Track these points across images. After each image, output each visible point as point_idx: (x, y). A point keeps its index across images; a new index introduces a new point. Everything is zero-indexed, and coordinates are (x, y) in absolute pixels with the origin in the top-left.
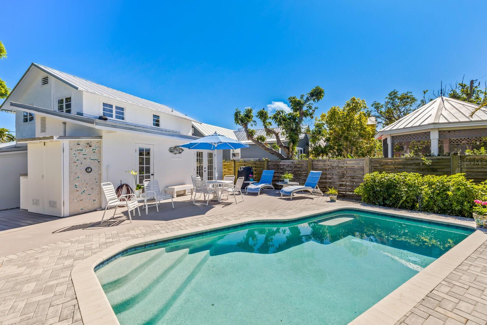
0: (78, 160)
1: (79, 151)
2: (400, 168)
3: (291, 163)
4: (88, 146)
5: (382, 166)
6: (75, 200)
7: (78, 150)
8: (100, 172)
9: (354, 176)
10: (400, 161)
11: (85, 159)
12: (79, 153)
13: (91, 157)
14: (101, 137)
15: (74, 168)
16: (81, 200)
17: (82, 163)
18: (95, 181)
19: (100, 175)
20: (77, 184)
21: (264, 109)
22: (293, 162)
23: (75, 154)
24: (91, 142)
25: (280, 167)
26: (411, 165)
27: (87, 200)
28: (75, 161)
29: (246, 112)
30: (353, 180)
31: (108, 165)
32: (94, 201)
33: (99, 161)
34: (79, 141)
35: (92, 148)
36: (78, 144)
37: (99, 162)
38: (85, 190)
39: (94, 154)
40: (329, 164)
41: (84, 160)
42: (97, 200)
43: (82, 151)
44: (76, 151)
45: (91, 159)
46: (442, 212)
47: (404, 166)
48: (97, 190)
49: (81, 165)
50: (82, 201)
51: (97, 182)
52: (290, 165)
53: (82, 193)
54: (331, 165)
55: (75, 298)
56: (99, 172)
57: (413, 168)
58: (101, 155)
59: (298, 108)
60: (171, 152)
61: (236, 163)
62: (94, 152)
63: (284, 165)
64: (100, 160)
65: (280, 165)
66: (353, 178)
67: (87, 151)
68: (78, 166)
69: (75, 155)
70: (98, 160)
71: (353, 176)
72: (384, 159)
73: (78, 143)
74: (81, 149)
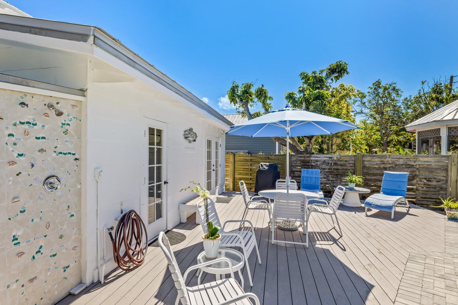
0: (21, 155)
1: (26, 126)
3: (328, 159)
4: (52, 113)
6: (14, 286)
7: (23, 123)
8: (79, 186)
9: (431, 178)
11: (41, 150)
12: (26, 133)
13: (59, 146)
14: (82, 92)
15: (11, 183)
16: (31, 280)
17: (33, 166)
18: (67, 212)
19: (79, 194)
20: (19, 233)
21: (263, 86)
22: (330, 158)
23: (13, 135)
24: (58, 103)
25: (310, 163)
27: (49, 273)
28: (11, 159)
29: (244, 87)
30: (430, 183)
31: (97, 168)
32: (65, 271)
33: (77, 156)
34: (25, 94)
35: (62, 119)
36: (23, 104)
37: (76, 159)
38: (41, 247)
39: (67, 138)
40: (390, 161)
41: (39, 154)
42: (71, 266)
43: (35, 127)
44: (15, 125)
45: (58, 150)
48: (73, 237)
49: (32, 171)
50: (35, 281)
51: (72, 215)
52: (327, 161)
53: (34, 257)
54: (393, 162)
56: (76, 186)
58: (81, 141)
59: (319, 86)
60: (186, 138)
61: (236, 157)
62: (66, 132)
63: (317, 161)
64: (80, 155)
65: (310, 161)
66: (429, 181)
67: (46, 127)
68: (24, 173)
69: (13, 139)
70: (74, 154)
71: (429, 178)
73: (22, 100)
74: (31, 121)
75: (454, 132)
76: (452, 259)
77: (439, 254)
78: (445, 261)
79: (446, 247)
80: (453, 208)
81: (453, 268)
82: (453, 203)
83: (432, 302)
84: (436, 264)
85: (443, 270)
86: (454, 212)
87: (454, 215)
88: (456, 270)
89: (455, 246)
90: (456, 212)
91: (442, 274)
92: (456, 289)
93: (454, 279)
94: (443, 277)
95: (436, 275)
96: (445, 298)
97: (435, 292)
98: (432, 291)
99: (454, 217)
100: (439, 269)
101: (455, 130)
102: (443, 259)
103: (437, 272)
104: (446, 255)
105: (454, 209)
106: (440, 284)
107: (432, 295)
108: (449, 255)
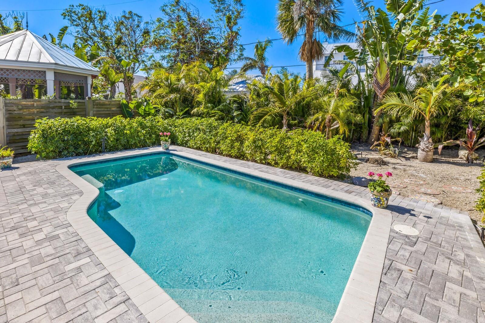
2: (42, 112)
5: (20, 109)
10: (43, 104)
26: (53, 108)
46: (127, 148)
47: (47, 110)
55: (382, 282)
57: (56, 111)
72: (24, 100)
75: (6, 74)
76: (17, 207)
77: (3, 208)
78: (11, 213)
79: (7, 198)
80: (6, 156)
81: (21, 215)
82: (5, 151)
83: (11, 258)
84: (2, 219)
85: (12, 222)
86: (7, 161)
87: (7, 164)
88: (24, 216)
89: (16, 194)
90: (9, 160)
91: (12, 226)
92: (30, 233)
93: (25, 225)
94: (14, 228)
95: (6, 230)
96: (22, 247)
97: (10, 247)
98: (8, 248)
99: (8, 165)
100: (8, 223)
101: (8, 73)
102: (8, 211)
103: (7, 226)
104: (10, 206)
105: (7, 158)
106: (13, 236)
107: (9, 251)
108: (13, 205)
